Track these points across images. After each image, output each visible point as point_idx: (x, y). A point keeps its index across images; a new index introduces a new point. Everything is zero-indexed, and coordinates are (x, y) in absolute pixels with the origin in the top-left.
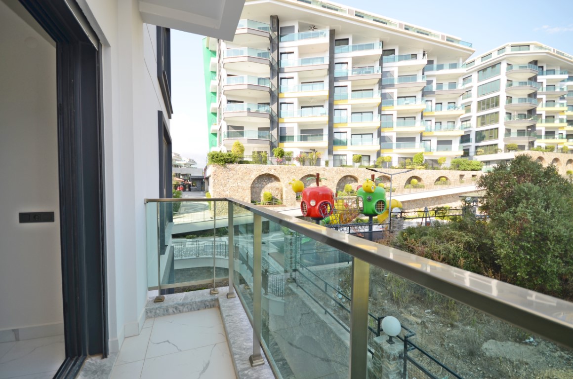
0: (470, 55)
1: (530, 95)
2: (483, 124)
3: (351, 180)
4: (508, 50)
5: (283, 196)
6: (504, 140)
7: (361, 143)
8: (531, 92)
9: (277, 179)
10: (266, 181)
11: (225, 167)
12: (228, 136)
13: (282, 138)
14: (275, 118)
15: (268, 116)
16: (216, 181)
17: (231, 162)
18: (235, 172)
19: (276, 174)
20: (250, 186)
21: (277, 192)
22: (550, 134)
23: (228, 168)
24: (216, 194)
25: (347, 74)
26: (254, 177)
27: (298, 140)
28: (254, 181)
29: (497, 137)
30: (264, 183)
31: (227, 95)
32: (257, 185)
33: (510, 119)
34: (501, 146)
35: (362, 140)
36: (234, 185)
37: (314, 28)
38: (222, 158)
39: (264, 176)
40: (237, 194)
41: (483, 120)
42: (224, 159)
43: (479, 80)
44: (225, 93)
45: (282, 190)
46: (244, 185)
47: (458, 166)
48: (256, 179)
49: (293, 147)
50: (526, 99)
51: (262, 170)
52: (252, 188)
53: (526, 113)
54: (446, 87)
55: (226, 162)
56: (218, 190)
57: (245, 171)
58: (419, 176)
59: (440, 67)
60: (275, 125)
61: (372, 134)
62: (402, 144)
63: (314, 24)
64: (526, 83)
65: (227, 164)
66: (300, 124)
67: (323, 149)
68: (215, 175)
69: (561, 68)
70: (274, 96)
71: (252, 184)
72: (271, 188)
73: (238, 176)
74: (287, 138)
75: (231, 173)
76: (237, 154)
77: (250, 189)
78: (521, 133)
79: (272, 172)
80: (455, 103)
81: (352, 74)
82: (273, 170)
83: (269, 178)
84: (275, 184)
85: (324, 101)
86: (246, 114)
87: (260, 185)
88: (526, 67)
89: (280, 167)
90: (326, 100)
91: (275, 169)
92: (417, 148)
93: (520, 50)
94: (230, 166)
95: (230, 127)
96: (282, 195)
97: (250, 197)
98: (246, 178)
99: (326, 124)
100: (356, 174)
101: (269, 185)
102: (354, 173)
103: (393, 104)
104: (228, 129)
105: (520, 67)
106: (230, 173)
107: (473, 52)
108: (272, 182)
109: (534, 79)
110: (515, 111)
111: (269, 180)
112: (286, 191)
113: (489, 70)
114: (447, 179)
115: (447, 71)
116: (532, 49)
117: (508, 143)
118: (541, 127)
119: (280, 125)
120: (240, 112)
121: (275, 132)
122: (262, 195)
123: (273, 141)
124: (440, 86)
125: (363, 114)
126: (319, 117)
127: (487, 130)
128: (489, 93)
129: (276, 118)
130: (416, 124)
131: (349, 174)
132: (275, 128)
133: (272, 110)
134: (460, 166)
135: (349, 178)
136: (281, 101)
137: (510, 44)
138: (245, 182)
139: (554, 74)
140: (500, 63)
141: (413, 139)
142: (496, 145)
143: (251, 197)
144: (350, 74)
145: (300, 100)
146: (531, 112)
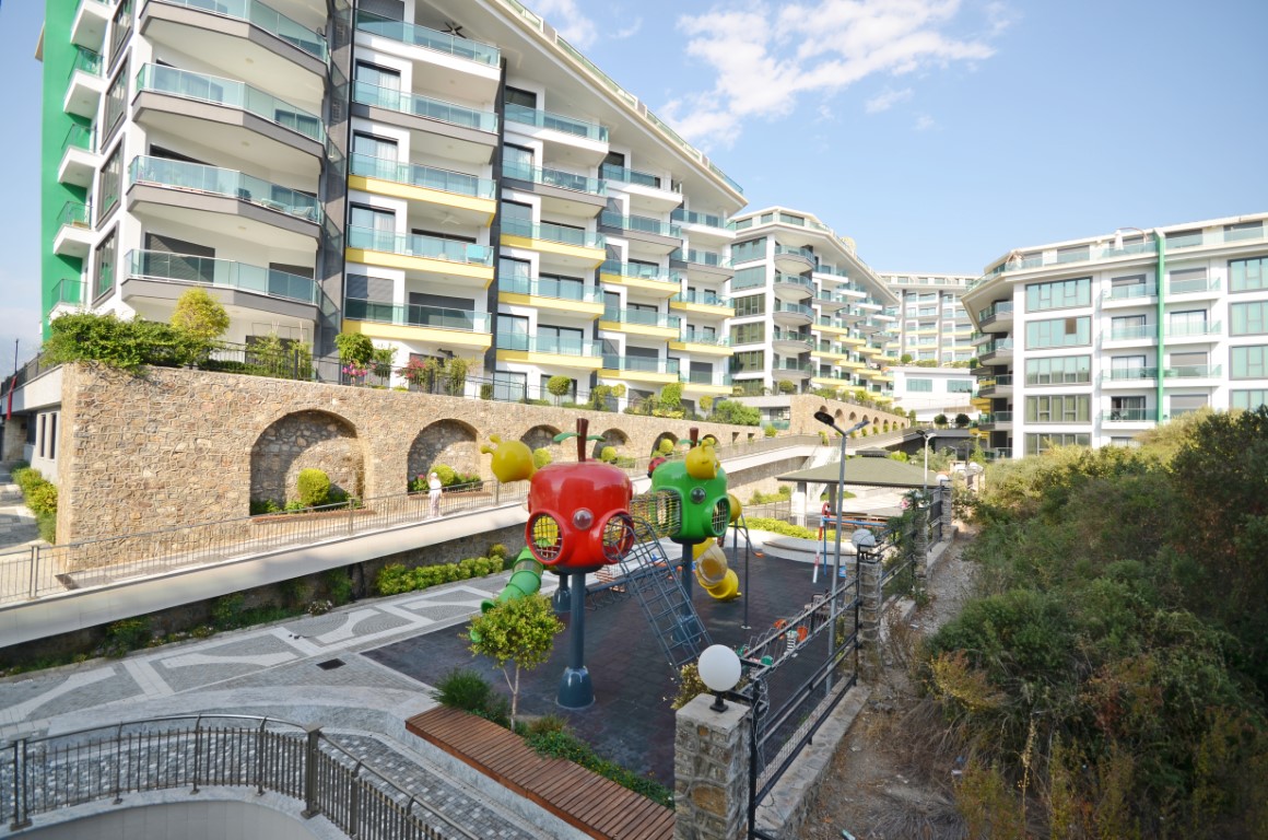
0: (739, 209)
1: (802, 302)
2: (740, 341)
3: (545, 437)
4: (776, 219)
5: (365, 483)
6: (773, 374)
7: (555, 348)
8: (806, 296)
9: (347, 429)
10: (307, 433)
11: (140, 377)
12: (146, 271)
13: (356, 309)
14: (335, 243)
15: (316, 231)
16: (92, 429)
17: (172, 363)
18: (186, 400)
19: (346, 413)
20: (248, 449)
21: (344, 470)
22: (826, 369)
23: (154, 384)
24: (89, 479)
25: (532, 177)
26: (263, 419)
27: (404, 321)
28: (265, 433)
29: (761, 366)
30: (302, 441)
31: (150, 130)
32: (275, 448)
33: (779, 337)
34: (769, 383)
35: (558, 341)
36: (181, 446)
37: (458, 31)
38: (131, 342)
39: (302, 419)
40: (193, 479)
41: (740, 333)
42: (139, 346)
43: (733, 261)
44: (142, 118)
45: (360, 464)
46: (225, 448)
47: (729, 416)
48: (271, 427)
49: (395, 337)
50: (796, 306)
51: (298, 399)
52: (257, 455)
53: (797, 330)
54: (701, 260)
55: (146, 360)
56: (99, 465)
57: (230, 396)
58: (674, 433)
59: (693, 218)
60: (336, 263)
61: (582, 330)
62: (635, 360)
63: (459, 23)
64: (795, 280)
65: (149, 366)
66: (412, 277)
67: (471, 351)
68: (88, 404)
69: (839, 267)
70: (335, 178)
71: (258, 443)
72: (324, 457)
73: (199, 414)
74: (370, 310)
75: (167, 403)
76: (196, 335)
77: (248, 459)
78: (791, 363)
79: (333, 406)
80: (714, 292)
81: (543, 179)
82: (335, 402)
83: (318, 426)
84: (341, 445)
85: (478, 228)
86: (233, 207)
87: (285, 448)
88: (797, 253)
89: (361, 394)
90: (486, 227)
91: (342, 399)
92: (661, 374)
93: (791, 223)
94: (166, 375)
95: (154, 241)
96: (360, 480)
97: (247, 488)
98: (232, 423)
99: (483, 289)
100: (560, 423)
101: (319, 448)
102: (555, 421)
103: (619, 271)
104: (147, 245)
105: (790, 252)
106: (164, 400)
107: (745, 204)
108: (328, 437)
109: (807, 275)
110: (785, 325)
111: (319, 431)
112: (377, 467)
113: (749, 245)
114: (716, 441)
115: (700, 228)
116: (807, 226)
117: (779, 380)
118: (817, 357)
119: (349, 269)
120: (206, 195)
121: (334, 286)
122: (292, 479)
123: (328, 310)
124: (692, 254)
125: (562, 281)
126: (465, 267)
127: (747, 353)
128: (749, 287)
129: (337, 244)
130: (659, 323)
131: (545, 422)
132: (337, 273)
133: (326, 216)
134: (733, 416)
135: (541, 433)
136: (353, 197)
137: (781, 209)
138: (228, 433)
139: (829, 273)
140: (765, 238)
141: (653, 353)
142: (761, 380)
143: (252, 489)
144: (538, 179)
145: (416, 209)
146: (805, 330)
